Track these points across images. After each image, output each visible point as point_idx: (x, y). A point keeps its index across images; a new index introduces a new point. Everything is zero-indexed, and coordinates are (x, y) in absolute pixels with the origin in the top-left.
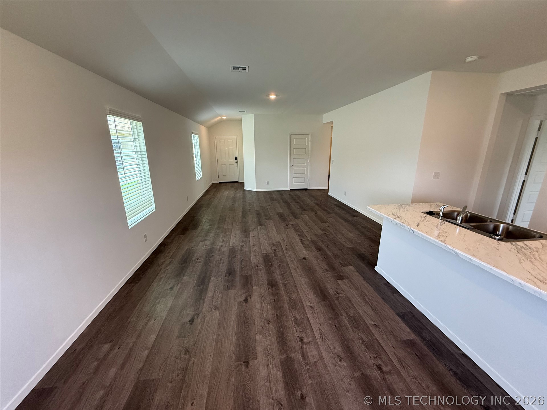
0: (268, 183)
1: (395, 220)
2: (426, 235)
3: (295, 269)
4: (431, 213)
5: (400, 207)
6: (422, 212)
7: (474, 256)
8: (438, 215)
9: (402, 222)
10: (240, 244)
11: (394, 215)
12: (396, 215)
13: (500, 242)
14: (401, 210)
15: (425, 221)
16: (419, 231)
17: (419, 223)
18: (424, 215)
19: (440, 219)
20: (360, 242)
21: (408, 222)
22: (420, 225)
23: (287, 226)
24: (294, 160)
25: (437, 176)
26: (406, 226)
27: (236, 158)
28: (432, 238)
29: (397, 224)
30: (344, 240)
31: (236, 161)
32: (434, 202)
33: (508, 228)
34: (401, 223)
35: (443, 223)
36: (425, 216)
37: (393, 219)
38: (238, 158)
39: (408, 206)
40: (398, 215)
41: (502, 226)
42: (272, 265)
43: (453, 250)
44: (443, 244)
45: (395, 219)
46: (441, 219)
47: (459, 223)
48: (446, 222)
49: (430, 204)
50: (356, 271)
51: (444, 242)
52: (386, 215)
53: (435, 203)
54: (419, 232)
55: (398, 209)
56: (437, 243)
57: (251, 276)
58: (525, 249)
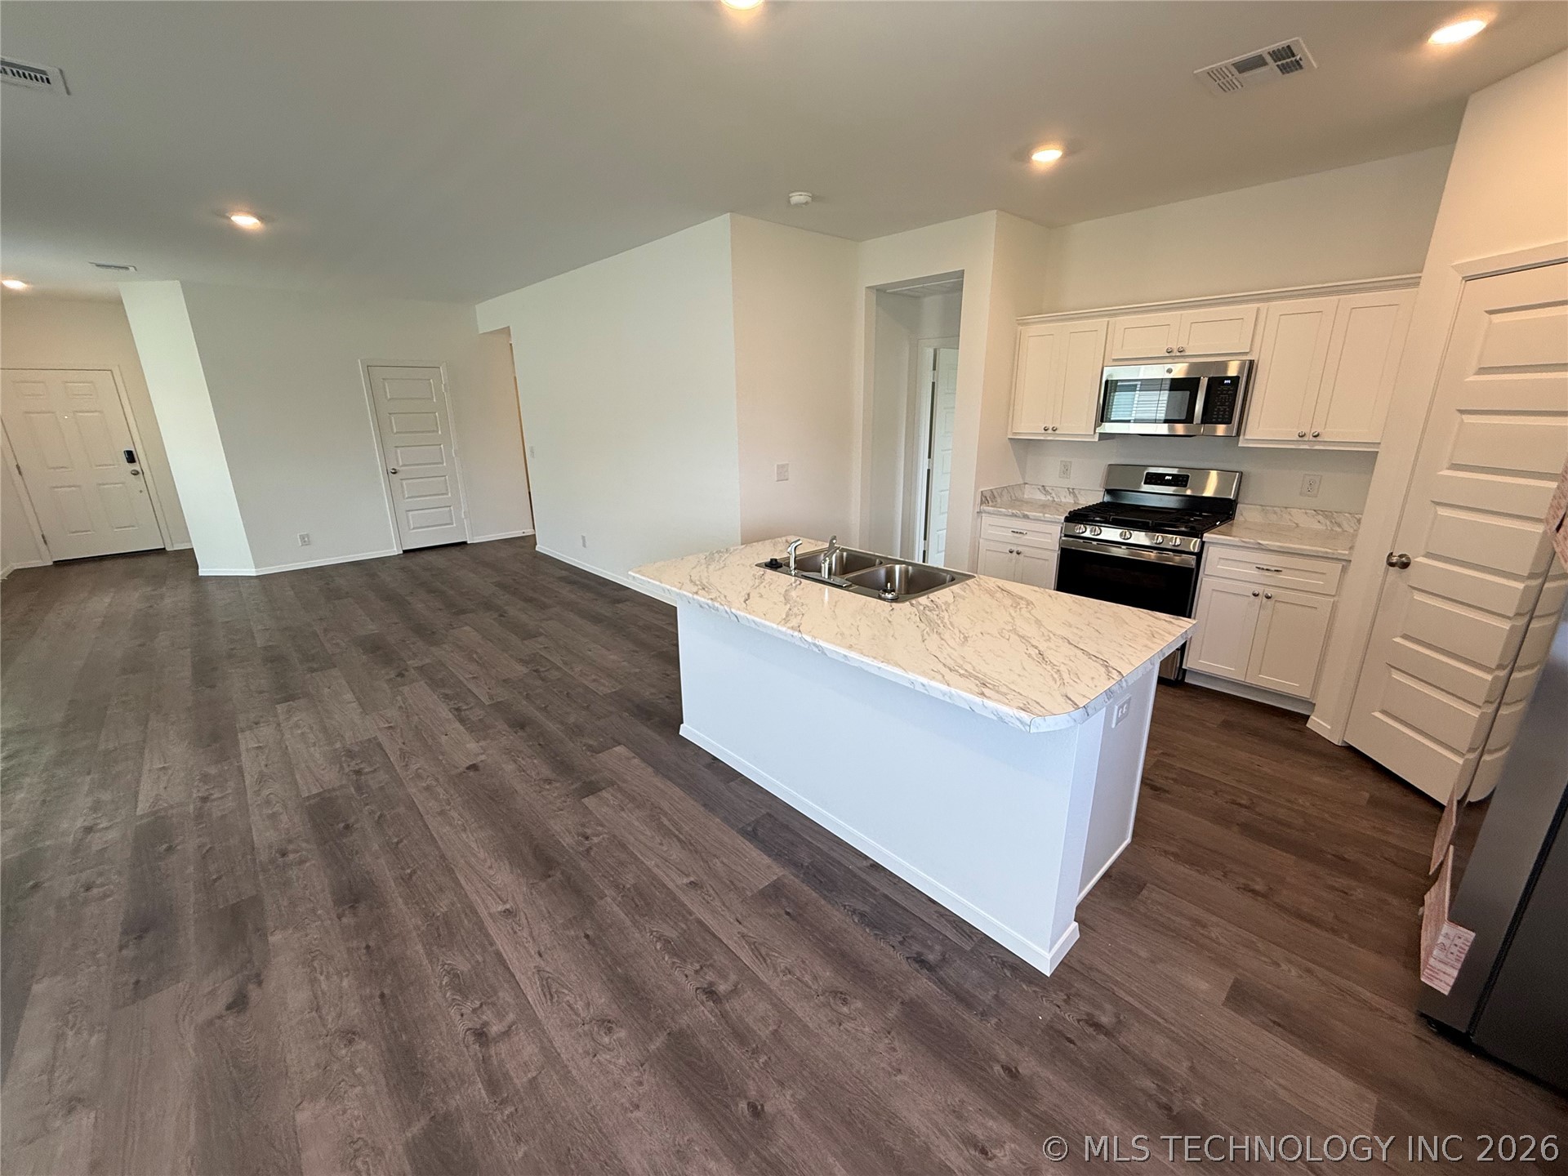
0: (305, 540)
1: (695, 597)
2: (763, 621)
3: (442, 813)
4: (774, 565)
5: (710, 559)
6: (756, 565)
7: (850, 647)
8: (788, 565)
9: (712, 599)
10: (195, 791)
11: (697, 585)
12: (698, 583)
13: (894, 605)
14: (711, 568)
15: (762, 586)
16: (750, 613)
17: (749, 595)
18: (761, 571)
19: (791, 575)
20: (637, 670)
21: (725, 597)
22: (751, 596)
23: (399, 679)
24: (399, 451)
25: (782, 474)
26: (722, 607)
27: (131, 457)
28: (775, 626)
29: (701, 606)
30: (594, 677)
31: (135, 467)
32: (780, 537)
33: (907, 571)
34: (710, 602)
35: (798, 582)
36: (762, 573)
37: (691, 595)
38: (140, 454)
39: (726, 556)
40: (704, 582)
41: (897, 567)
42: (347, 827)
43: (815, 645)
44: (796, 634)
45: (697, 593)
46: (795, 576)
47: (827, 577)
48: (802, 580)
49: (773, 541)
50: (633, 755)
51: (798, 629)
52: (675, 586)
53: (784, 539)
54: (748, 616)
55: (704, 566)
56: (785, 634)
57: (256, 901)
58: (930, 611)
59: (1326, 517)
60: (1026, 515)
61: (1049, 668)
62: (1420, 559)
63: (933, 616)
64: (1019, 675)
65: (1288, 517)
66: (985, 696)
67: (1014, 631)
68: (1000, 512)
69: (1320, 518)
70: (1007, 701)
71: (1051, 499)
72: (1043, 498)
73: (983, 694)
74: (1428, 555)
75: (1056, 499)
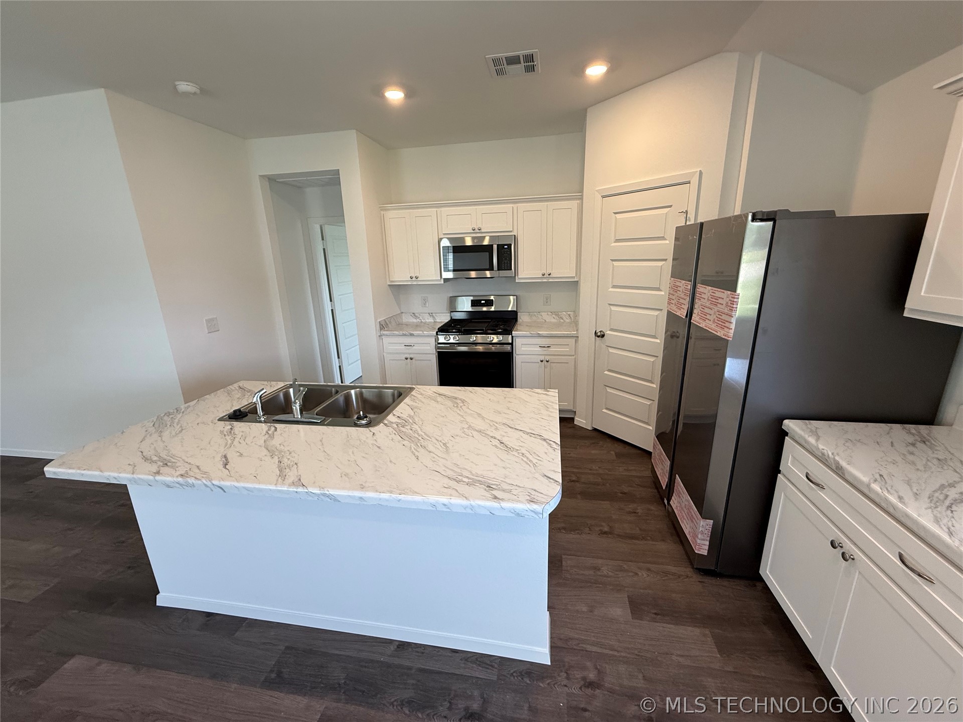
1: (158, 478)
2: (257, 486)
4: (238, 416)
5: (160, 425)
6: (219, 420)
7: (361, 487)
8: (254, 411)
9: (182, 475)
11: (152, 462)
12: (155, 458)
13: (373, 429)
14: (166, 434)
15: (236, 442)
16: (237, 481)
17: (225, 457)
18: (227, 426)
19: (260, 422)
21: (198, 467)
22: (229, 460)
25: (212, 325)
26: (199, 482)
28: (273, 487)
29: (168, 486)
32: (232, 384)
33: (361, 394)
34: (180, 479)
35: (273, 429)
36: (230, 427)
37: (151, 478)
39: (179, 416)
40: (164, 455)
41: (353, 392)
43: (324, 495)
44: (300, 489)
45: (158, 473)
46: (265, 422)
47: (299, 417)
48: (277, 425)
49: (225, 390)
51: (299, 482)
52: (125, 471)
53: (236, 385)
54: (236, 484)
55: (155, 436)
56: (288, 492)
58: (403, 427)
59: (556, 315)
60: (412, 334)
61: (514, 453)
62: (608, 332)
63: (406, 430)
64: (504, 468)
65: (540, 317)
66: (499, 499)
67: (470, 427)
68: (395, 334)
69: (554, 316)
70: (516, 497)
71: (420, 321)
72: (415, 321)
73: (496, 498)
74: (612, 330)
75: (423, 321)
